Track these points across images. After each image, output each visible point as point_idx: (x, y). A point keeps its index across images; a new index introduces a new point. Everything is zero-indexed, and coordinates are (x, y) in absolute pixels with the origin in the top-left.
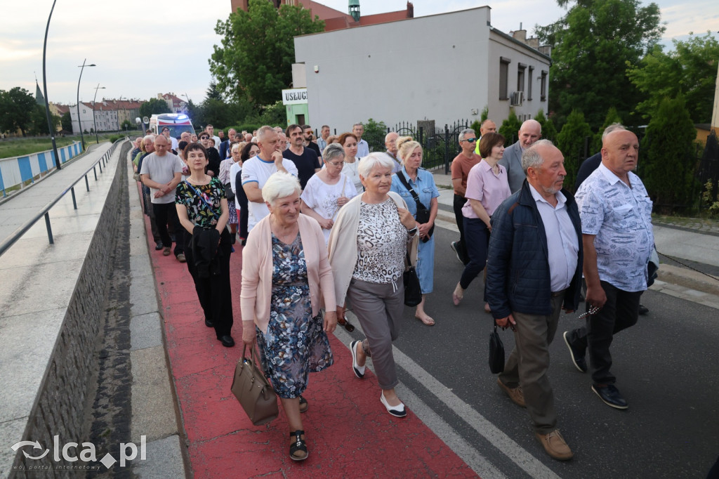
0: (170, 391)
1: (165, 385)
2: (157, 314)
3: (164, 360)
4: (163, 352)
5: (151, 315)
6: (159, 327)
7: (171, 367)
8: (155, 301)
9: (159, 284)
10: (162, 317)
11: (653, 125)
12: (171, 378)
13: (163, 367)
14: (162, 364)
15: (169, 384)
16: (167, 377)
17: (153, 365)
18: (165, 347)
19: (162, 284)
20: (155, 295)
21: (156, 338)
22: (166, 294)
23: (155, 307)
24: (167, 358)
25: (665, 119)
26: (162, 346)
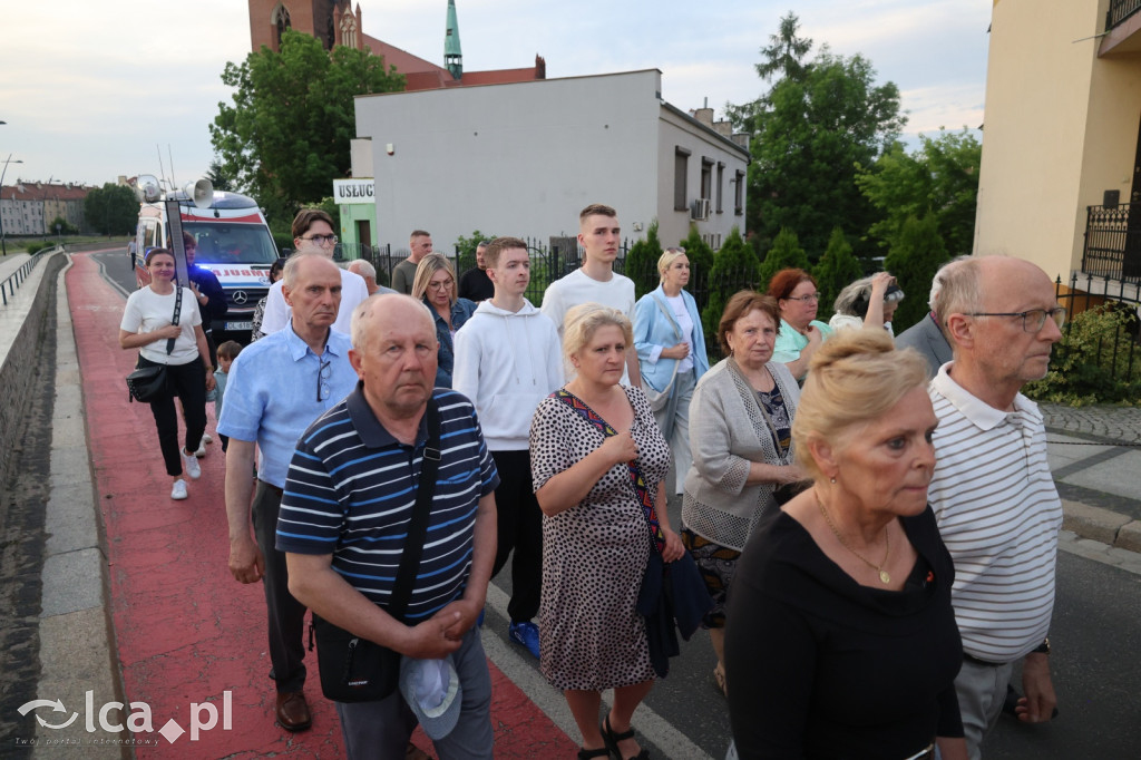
0: (111, 688)
1: (103, 678)
2: (95, 551)
3: (104, 633)
4: (103, 618)
5: (84, 554)
6: (97, 573)
7: (117, 645)
8: (94, 527)
9: (102, 498)
10: (104, 556)
11: (894, 255)
12: (116, 664)
13: (102, 645)
14: (100, 639)
15: (110, 674)
16: (108, 665)
17: (83, 642)
18: (107, 610)
19: (109, 497)
20: (94, 517)
21: (92, 594)
22: (114, 515)
23: (94, 538)
24: (110, 629)
25: (911, 247)
26: (102, 607)
